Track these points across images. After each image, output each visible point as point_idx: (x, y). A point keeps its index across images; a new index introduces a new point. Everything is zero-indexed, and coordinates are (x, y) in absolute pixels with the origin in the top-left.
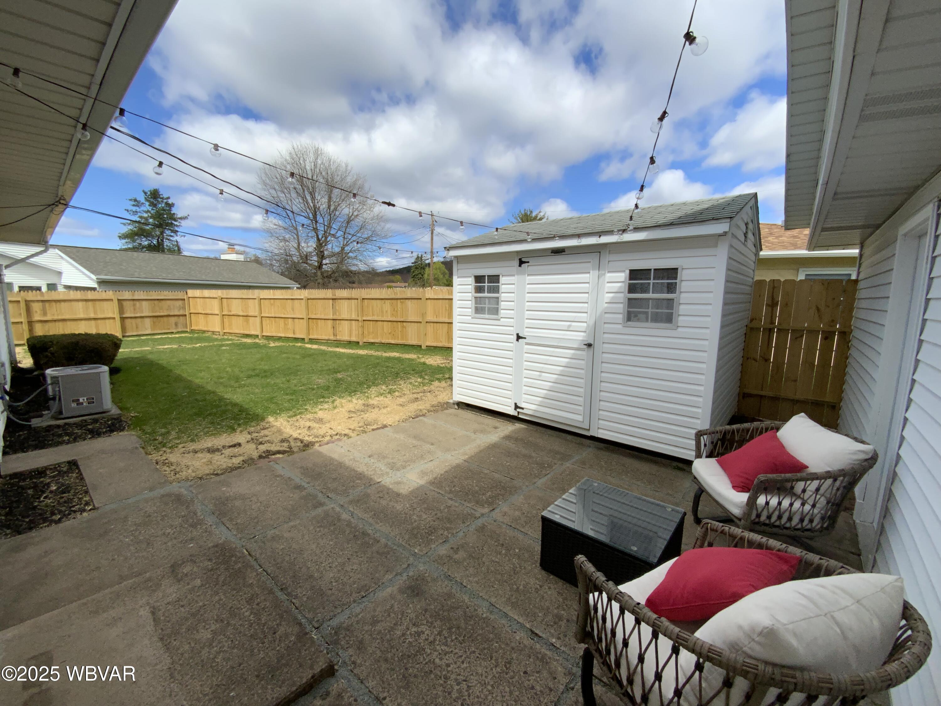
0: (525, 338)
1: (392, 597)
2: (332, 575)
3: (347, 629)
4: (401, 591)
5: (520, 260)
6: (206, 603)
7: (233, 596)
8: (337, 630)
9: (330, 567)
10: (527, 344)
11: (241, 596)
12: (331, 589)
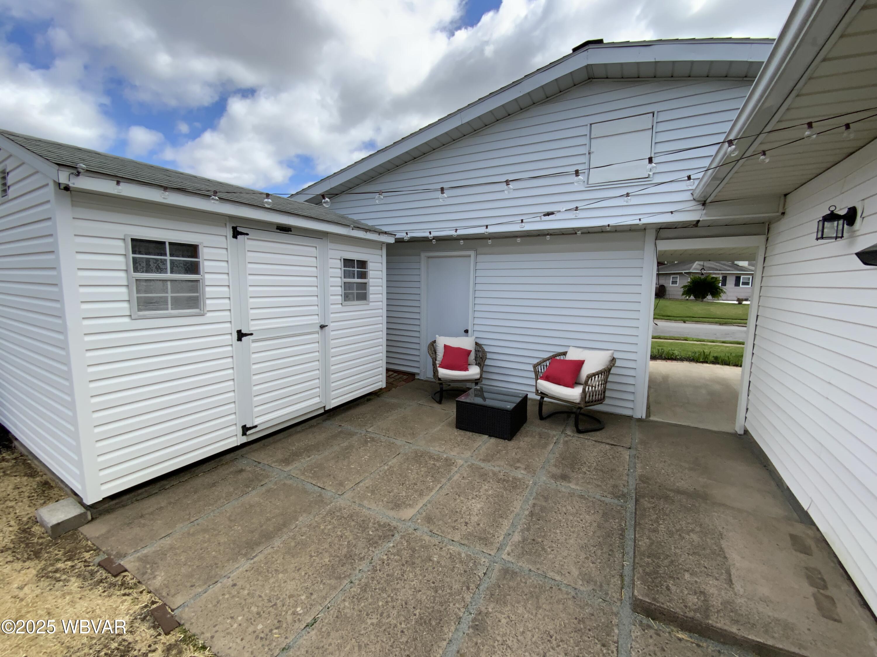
0: (252, 334)
1: (577, 484)
2: (587, 516)
3: (613, 494)
4: (570, 482)
5: (234, 229)
6: (687, 555)
7: (665, 543)
8: (618, 497)
9: (582, 520)
10: (254, 341)
11: (660, 538)
12: (598, 512)
